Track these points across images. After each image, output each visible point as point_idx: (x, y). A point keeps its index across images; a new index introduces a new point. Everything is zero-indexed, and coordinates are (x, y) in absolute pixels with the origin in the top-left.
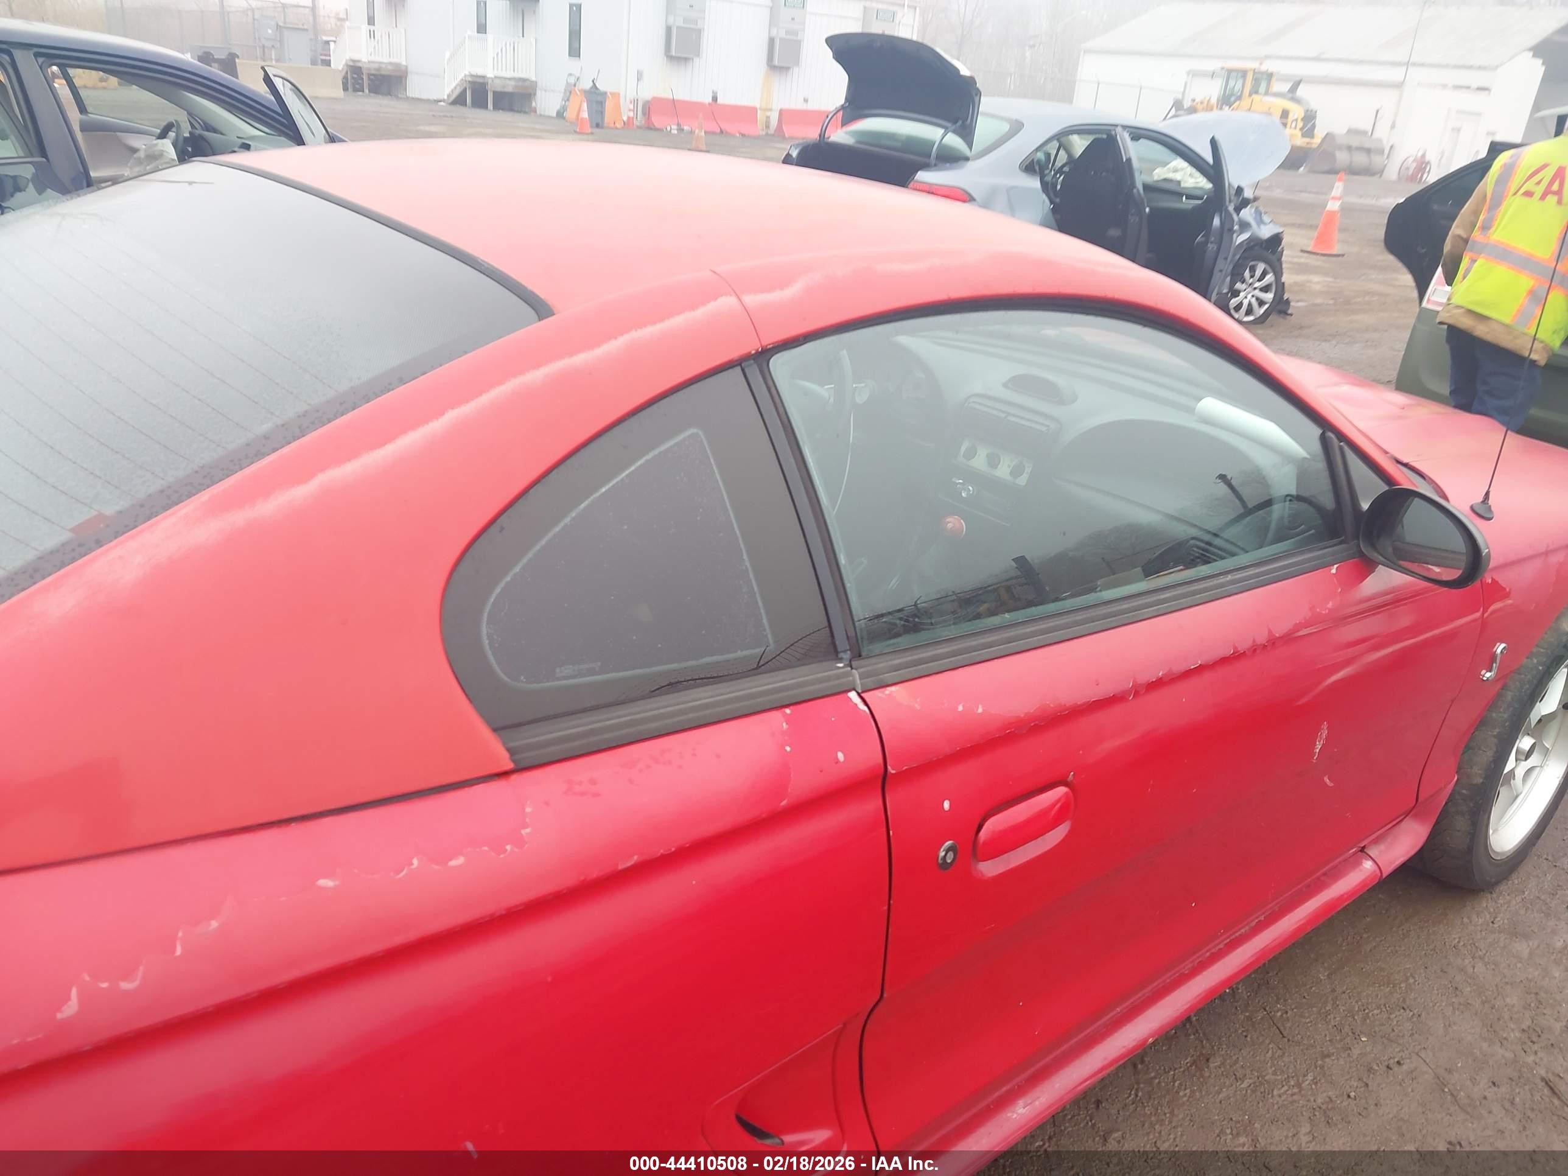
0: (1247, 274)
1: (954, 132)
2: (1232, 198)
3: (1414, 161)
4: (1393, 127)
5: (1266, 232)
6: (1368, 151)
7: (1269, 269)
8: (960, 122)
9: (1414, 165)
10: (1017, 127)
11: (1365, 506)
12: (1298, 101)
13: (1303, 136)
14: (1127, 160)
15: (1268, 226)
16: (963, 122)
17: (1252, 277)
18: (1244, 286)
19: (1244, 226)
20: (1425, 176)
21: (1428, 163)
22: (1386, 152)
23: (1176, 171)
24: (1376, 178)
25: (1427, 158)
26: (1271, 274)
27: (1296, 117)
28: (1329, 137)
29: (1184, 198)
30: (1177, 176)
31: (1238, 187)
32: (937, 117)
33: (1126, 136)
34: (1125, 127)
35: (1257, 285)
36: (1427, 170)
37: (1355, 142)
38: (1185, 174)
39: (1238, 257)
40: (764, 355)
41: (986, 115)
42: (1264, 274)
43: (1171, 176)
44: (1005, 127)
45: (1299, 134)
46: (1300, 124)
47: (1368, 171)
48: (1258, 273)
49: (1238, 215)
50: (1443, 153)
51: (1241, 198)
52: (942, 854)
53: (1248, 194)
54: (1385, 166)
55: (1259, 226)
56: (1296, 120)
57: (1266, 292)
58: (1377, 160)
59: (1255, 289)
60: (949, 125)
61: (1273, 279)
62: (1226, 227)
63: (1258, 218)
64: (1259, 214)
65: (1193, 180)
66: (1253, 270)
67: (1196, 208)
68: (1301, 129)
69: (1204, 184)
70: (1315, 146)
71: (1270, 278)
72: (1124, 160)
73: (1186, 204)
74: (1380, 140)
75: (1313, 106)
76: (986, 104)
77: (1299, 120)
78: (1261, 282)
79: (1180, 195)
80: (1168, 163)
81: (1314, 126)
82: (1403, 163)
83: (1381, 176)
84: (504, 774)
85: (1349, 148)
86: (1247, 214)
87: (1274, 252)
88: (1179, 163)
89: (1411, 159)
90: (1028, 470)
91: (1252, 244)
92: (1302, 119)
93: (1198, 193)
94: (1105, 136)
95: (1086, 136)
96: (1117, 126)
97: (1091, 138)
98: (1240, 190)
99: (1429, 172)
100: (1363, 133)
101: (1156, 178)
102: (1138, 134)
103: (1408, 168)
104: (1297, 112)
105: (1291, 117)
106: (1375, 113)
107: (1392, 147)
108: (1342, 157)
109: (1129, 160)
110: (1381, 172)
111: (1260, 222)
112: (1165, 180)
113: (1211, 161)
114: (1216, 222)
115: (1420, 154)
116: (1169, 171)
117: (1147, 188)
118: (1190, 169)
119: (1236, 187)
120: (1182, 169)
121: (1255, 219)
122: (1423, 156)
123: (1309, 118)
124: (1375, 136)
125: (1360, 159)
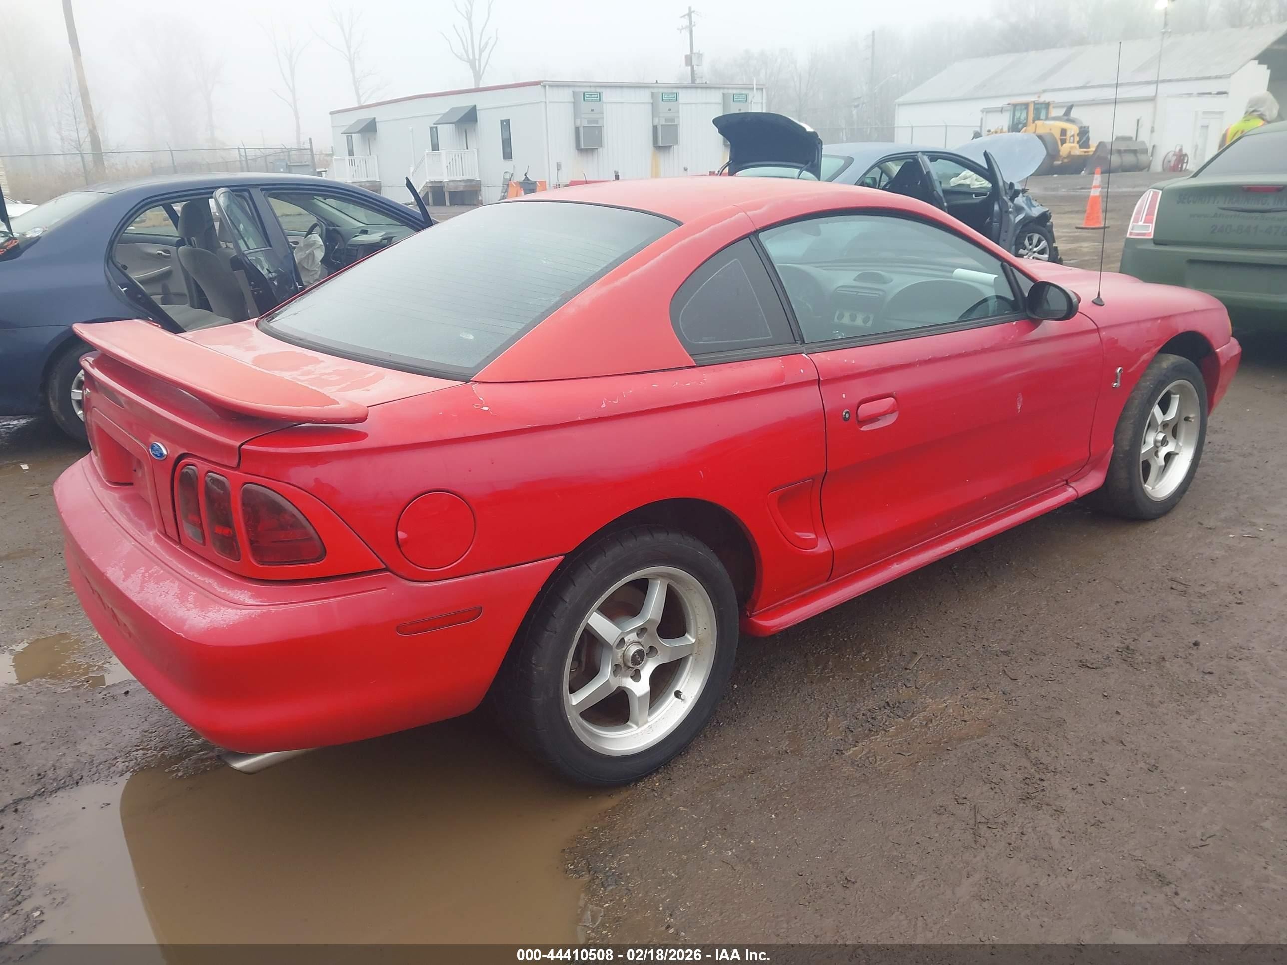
0: (1026, 242)
1: (808, 170)
2: (1007, 191)
3: (1174, 155)
4: (1152, 131)
5: (1036, 212)
6: (1135, 152)
7: (1043, 238)
8: (810, 163)
9: (1174, 158)
10: (849, 161)
11: (1026, 295)
12: (1072, 121)
13: (1081, 147)
14: (927, 173)
15: (1035, 209)
16: (812, 162)
17: (1030, 244)
18: (1026, 251)
19: (1019, 209)
20: (1185, 165)
21: (1186, 155)
22: (1150, 151)
23: (966, 178)
24: (1144, 172)
25: (1184, 152)
26: (1044, 241)
27: (1072, 133)
28: (1101, 145)
29: (974, 195)
30: (968, 182)
31: (1011, 183)
32: (793, 162)
33: (926, 158)
34: (924, 153)
35: (1035, 249)
36: (1185, 161)
37: (1123, 146)
38: (972, 179)
39: (1018, 231)
40: (756, 233)
41: (827, 156)
42: (1039, 242)
43: (962, 182)
44: (842, 162)
45: (1077, 146)
46: (1077, 139)
47: (1137, 168)
48: (1035, 241)
49: (1013, 202)
50: (1196, 146)
51: (1013, 191)
52: (844, 413)
53: (1018, 187)
54: (1151, 161)
55: (1030, 209)
56: (1073, 136)
57: (1043, 254)
58: (1143, 158)
59: (1034, 252)
60: (802, 165)
61: (1046, 244)
62: (1004, 210)
63: (1029, 203)
64: (1029, 200)
65: (978, 183)
66: (1030, 239)
67: (983, 201)
68: (1078, 142)
69: (986, 184)
70: (1091, 153)
71: (1044, 244)
72: (925, 173)
73: (976, 199)
74: (1143, 143)
75: (1085, 124)
76: (826, 149)
77: (1076, 136)
78: (1038, 248)
79: (971, 194)
80: (960, 174)
81: (1088, 139)
82: (1166, 156)
83: (1148, 170)
84: (694, 367)
85: (1119, 152)
86: (1020, 200)
87: (1045, 226)
88: (968, 173)
89: (1170, 155)
90: (872, 318)
91: (1027, 221)
92: (1078, 135)
93: (983, 191)
94: (911, 161)
95: (897, 162)
96: (918, 152)
97: (902, 163)
98: (1012, 185)
99: (1187, 162)
100: (1129, 139)
101: (952, 185)
102: (934, 156)
103: (1169, 162)
104: (1073, 130)
105: (1069, 134)
106: (1136, 122)
107: (1154, 147)
108: (1115, 160)
109: (928, 173)
110: (1148, 167)
111: (1031, 206)
112: (959, 185)
113: (986, 166)
114: (996, 207)
115: (1177, 150)
116: (961, 179)
117: (946, 192)
118: (975, 176)
119: (1009, 183)
120: (970, 177)
121: (1027, 204)
122: (1181, 150)
123: (1084, 133)
124: (1139, 140)
125: (1129, 159)
